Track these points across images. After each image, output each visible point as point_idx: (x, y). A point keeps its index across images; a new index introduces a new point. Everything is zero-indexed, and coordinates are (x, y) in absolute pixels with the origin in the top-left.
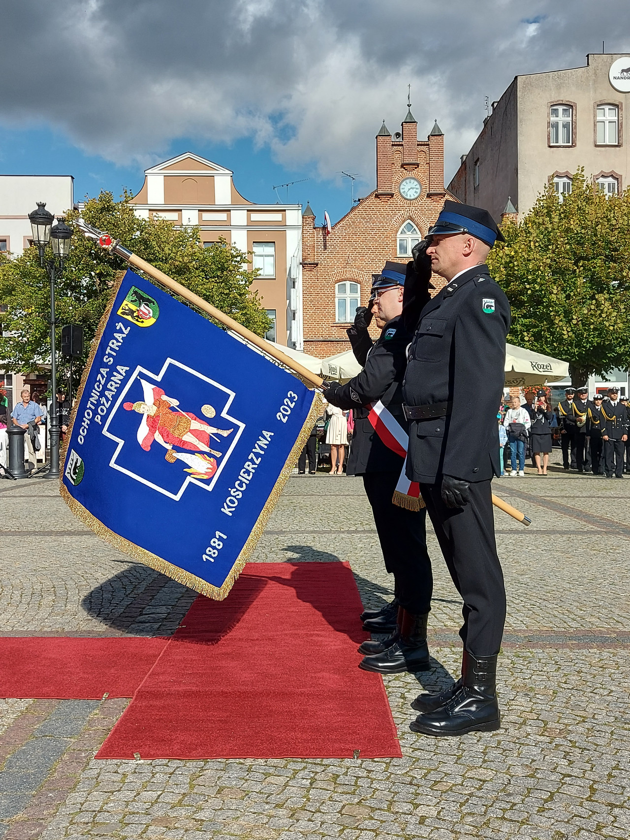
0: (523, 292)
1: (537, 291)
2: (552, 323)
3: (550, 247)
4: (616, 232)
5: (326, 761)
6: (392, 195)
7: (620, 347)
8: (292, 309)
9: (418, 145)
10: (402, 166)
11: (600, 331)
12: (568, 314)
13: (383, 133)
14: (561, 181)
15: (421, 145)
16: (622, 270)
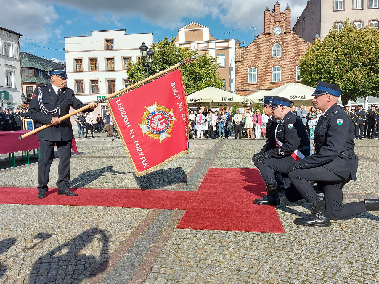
0: (322, 69)
1: (328, 68)
2: (334, 80)
3: (334, 50)
4: (362, 43)
5: (257, 233)
6: (270, 34)
7: (363, 89)
8: (232, 78)
9: (281, 14)
10: (274, 22)
11: (354, 83)
12: (341, 77)
13: (267, 10)
14: (338, 25)
15: (282, 13)
16: (364, 58)
